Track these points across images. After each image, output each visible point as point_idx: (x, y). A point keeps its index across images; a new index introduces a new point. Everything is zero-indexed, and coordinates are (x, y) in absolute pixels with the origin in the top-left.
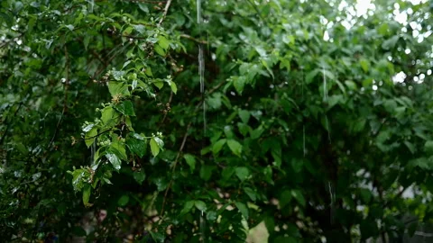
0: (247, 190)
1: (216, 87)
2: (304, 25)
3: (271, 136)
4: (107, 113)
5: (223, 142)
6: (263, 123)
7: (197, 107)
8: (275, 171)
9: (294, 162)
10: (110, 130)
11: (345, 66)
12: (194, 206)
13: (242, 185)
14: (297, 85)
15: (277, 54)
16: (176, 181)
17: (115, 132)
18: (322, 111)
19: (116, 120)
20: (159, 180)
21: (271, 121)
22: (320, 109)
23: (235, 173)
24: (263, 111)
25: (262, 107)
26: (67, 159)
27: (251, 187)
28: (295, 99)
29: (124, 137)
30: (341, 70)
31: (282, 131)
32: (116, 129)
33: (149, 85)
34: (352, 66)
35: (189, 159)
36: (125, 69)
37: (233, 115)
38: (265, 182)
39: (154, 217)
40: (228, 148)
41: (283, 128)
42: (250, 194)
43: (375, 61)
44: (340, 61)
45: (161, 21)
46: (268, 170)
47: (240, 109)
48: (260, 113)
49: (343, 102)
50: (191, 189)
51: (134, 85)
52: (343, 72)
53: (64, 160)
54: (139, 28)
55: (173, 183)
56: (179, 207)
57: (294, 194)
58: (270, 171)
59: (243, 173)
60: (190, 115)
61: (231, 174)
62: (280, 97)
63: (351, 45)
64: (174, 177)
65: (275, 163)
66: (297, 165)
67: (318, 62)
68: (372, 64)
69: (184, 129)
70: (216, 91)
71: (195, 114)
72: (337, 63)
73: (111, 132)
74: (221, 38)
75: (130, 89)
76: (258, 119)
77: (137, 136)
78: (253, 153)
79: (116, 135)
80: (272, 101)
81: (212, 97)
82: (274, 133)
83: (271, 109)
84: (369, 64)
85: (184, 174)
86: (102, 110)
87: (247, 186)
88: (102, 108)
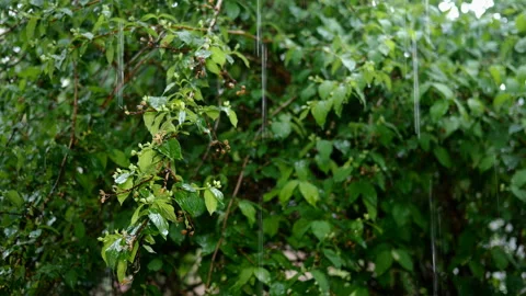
0: (328, 253)
1: (284, 105)
2: (410, 18)
3: (362, 176)
4: (146, 157)
5: (293, 184)
6: (351, 159)
7: (257, 134)
8: (368, 226)
9: (396, 211)
10: (151, 179)
11: (469, 76)
12: (253, 275)
13: (321, 246)
14: (400, 105)
15: (371, 69)
16: (228, 239)
17: (156, 182)
18: (436, 141)
19: (157, 165)
20: (205, 239)
21: (362, 156)
22: (433, 138)
23: (310, 229)
24: (351, 141)
25: (350, 136)
26: (76, 207)
27: (334, 249)
28: (396, 124)
29: (169, 188)
30: (464, 81)
31: (378, 170)
32: (158, 178)
33: (200, 116)
34: (479, 76)
35: (247, 208)
36: (167, 95)
37: (309, 146)
38: (354, 242)
39: (195, 286)
40: (300, 193)
41: (379, 166)
42: (331, 259)
43: (512, 68)
44: (462, 67)
45: (212, 24)
46: (357, 226)
47: (318, 139)
48: (346, 144)
49: (467, 125)
50: (248, 250)
51: (181, 117)
52: (466, 83)
53: (72, 208)
54: (184, 36)
55: (224, 243)
56: (233, 276)
57: (396, 255)
58: (361, 226)
59: (323, 230)
60: (248, 145)
61: (306, 229)
62: (375, 121)
63: (480, 43)
64: (225, 234)
65: (367, 216)
66: (401, 215)
67: (430, 70)
68: (509, 72)
69: (240, 164)
70: (284, 110)
71: (254, 144)
72: (458, 71)
73: (152, 182)
74: (292, 36)
75: (175, 122)
76: (344, 152)
77: (187, 187)
78: (337, 201)
79: (158, 186)
80: (364, 127)
81: (278, 120)
82: (367, 174)
83: (363, 137)
84: (504, 73)
85: (239, 229)
86: (140, 153)
87: (328, 247)
88: (140, 150)
